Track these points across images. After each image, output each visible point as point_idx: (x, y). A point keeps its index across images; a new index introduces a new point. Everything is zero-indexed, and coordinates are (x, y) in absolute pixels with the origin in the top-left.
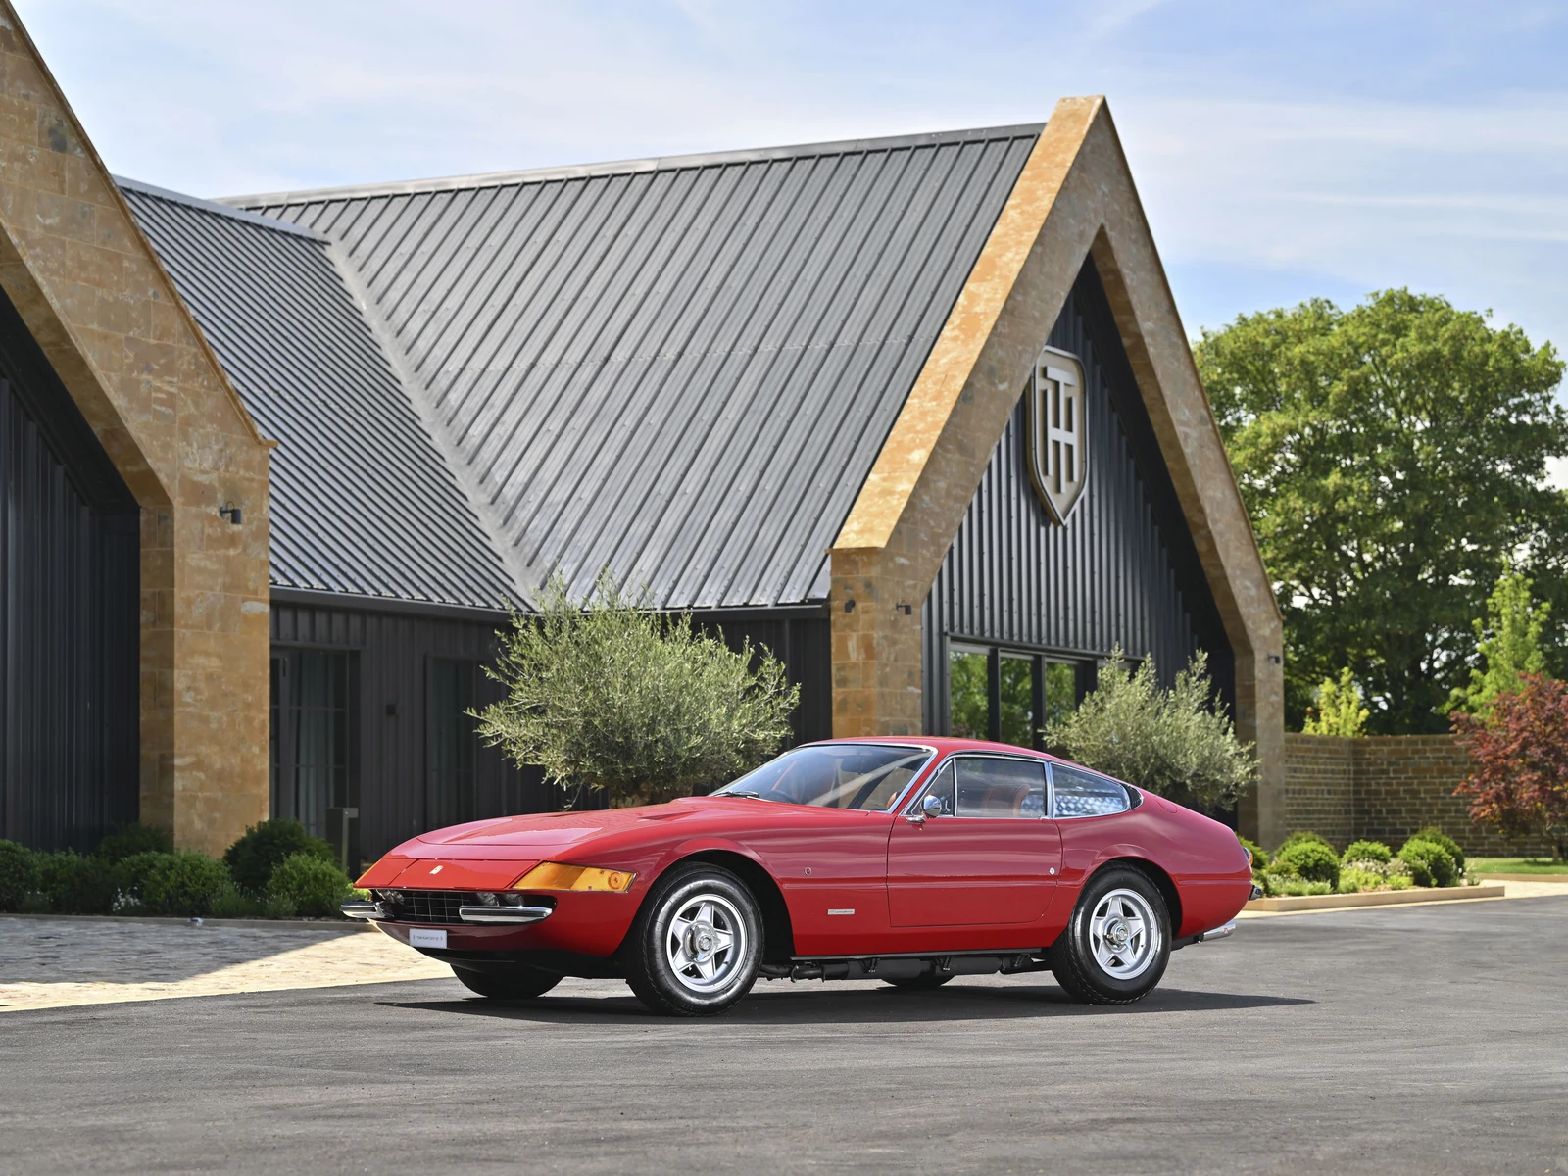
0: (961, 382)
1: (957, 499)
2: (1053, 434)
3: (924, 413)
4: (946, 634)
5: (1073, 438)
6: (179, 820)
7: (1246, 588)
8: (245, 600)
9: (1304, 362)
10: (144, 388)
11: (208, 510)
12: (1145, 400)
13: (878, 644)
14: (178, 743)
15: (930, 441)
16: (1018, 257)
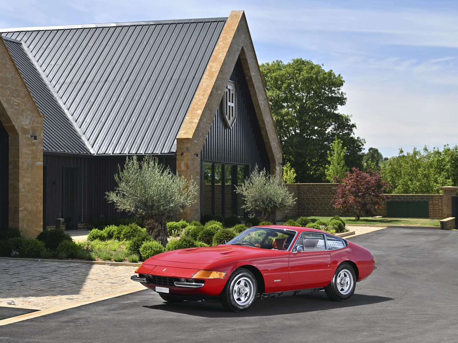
0: (210, 91)
1: (208, 123)
2: (229, 104)
3: (200, 100)
4: (203, 160)
5: (233, 105)
6: (20, 226)
7: (275, 145)
8: (37, 161)
9: (275, 78)
10: (12, 101)
11: (28, 136)
12: (251, 93)
13: (190, 165)
14: (20, 203)
15: (202, 108)
16: (223, 56)
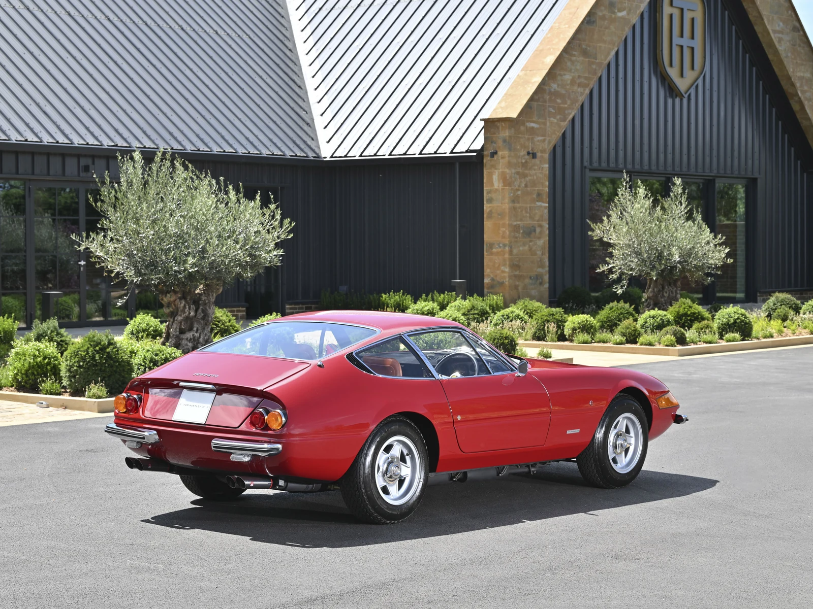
0: (585, 12)
2: (676, 40)
3: (559, 32)
4: (585, 167)
5: (697, 43)
12: (750, 16)
13: (511, 177)
15: (559, 50)
